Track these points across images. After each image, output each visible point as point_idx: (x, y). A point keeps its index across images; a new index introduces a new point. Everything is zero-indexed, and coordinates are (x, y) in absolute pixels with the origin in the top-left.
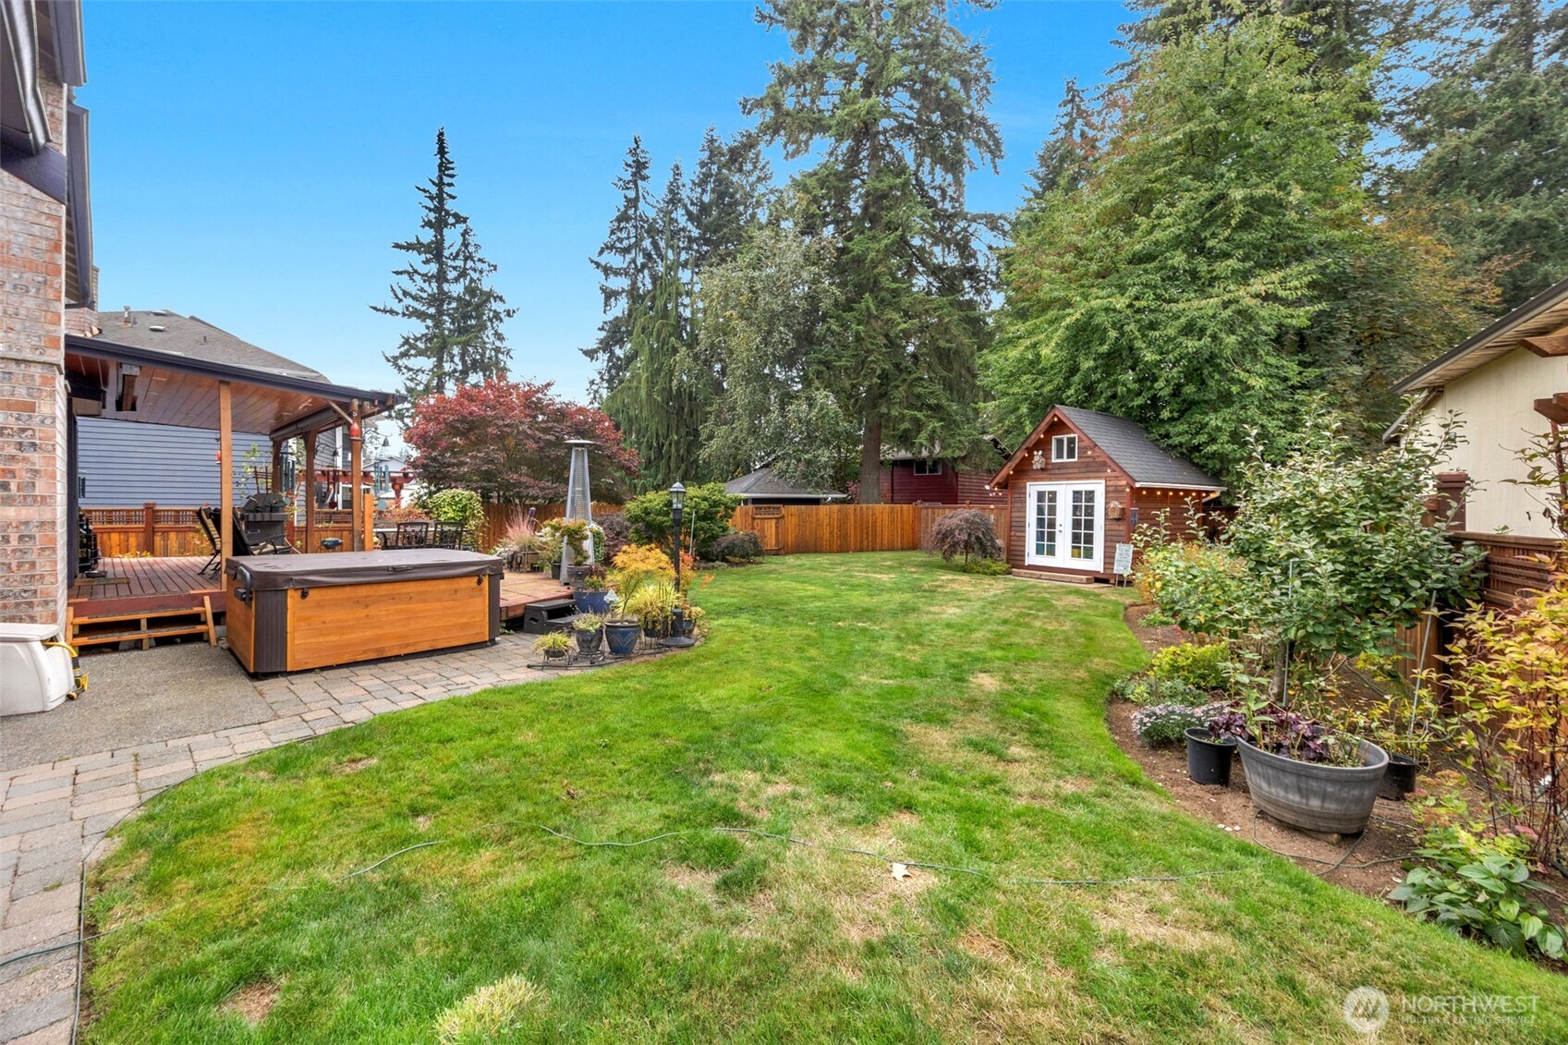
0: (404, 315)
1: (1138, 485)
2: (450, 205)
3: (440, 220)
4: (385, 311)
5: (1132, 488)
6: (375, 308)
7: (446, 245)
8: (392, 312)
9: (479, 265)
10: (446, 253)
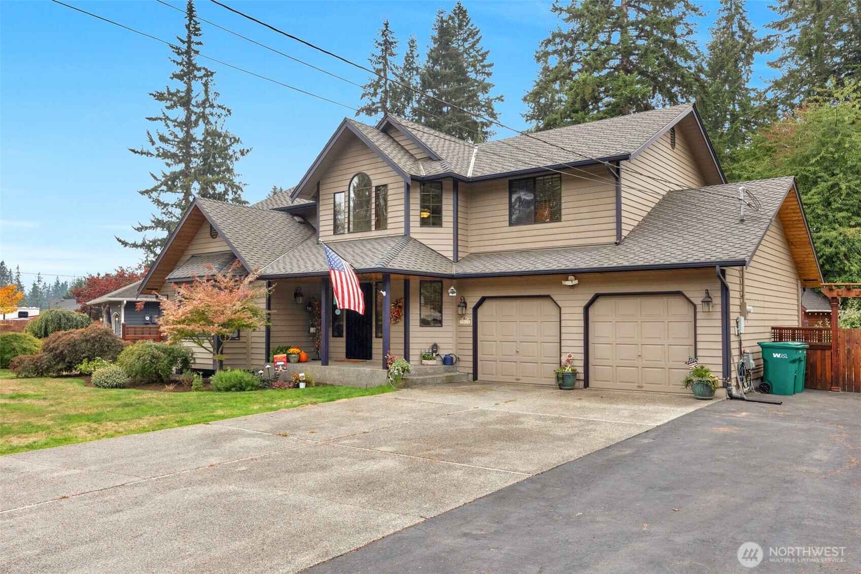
0: (158, 155)
1: (807, 311)
2: (197, 60)
3: (188, 72)
4: (142, 153)
5: (805, 312)
6: (133, 151)
7: (193, 95)
8: (148, 154)
9: (216, 111)
10: (193, 102)
